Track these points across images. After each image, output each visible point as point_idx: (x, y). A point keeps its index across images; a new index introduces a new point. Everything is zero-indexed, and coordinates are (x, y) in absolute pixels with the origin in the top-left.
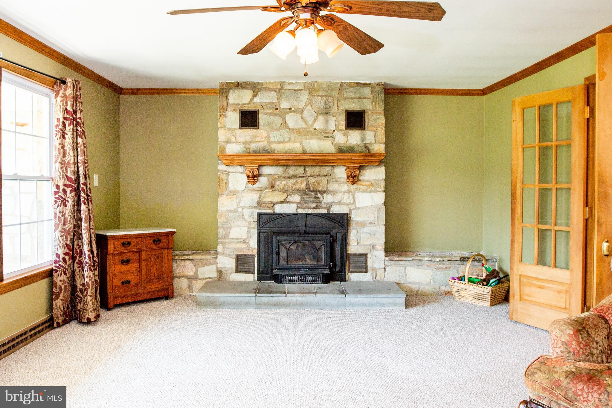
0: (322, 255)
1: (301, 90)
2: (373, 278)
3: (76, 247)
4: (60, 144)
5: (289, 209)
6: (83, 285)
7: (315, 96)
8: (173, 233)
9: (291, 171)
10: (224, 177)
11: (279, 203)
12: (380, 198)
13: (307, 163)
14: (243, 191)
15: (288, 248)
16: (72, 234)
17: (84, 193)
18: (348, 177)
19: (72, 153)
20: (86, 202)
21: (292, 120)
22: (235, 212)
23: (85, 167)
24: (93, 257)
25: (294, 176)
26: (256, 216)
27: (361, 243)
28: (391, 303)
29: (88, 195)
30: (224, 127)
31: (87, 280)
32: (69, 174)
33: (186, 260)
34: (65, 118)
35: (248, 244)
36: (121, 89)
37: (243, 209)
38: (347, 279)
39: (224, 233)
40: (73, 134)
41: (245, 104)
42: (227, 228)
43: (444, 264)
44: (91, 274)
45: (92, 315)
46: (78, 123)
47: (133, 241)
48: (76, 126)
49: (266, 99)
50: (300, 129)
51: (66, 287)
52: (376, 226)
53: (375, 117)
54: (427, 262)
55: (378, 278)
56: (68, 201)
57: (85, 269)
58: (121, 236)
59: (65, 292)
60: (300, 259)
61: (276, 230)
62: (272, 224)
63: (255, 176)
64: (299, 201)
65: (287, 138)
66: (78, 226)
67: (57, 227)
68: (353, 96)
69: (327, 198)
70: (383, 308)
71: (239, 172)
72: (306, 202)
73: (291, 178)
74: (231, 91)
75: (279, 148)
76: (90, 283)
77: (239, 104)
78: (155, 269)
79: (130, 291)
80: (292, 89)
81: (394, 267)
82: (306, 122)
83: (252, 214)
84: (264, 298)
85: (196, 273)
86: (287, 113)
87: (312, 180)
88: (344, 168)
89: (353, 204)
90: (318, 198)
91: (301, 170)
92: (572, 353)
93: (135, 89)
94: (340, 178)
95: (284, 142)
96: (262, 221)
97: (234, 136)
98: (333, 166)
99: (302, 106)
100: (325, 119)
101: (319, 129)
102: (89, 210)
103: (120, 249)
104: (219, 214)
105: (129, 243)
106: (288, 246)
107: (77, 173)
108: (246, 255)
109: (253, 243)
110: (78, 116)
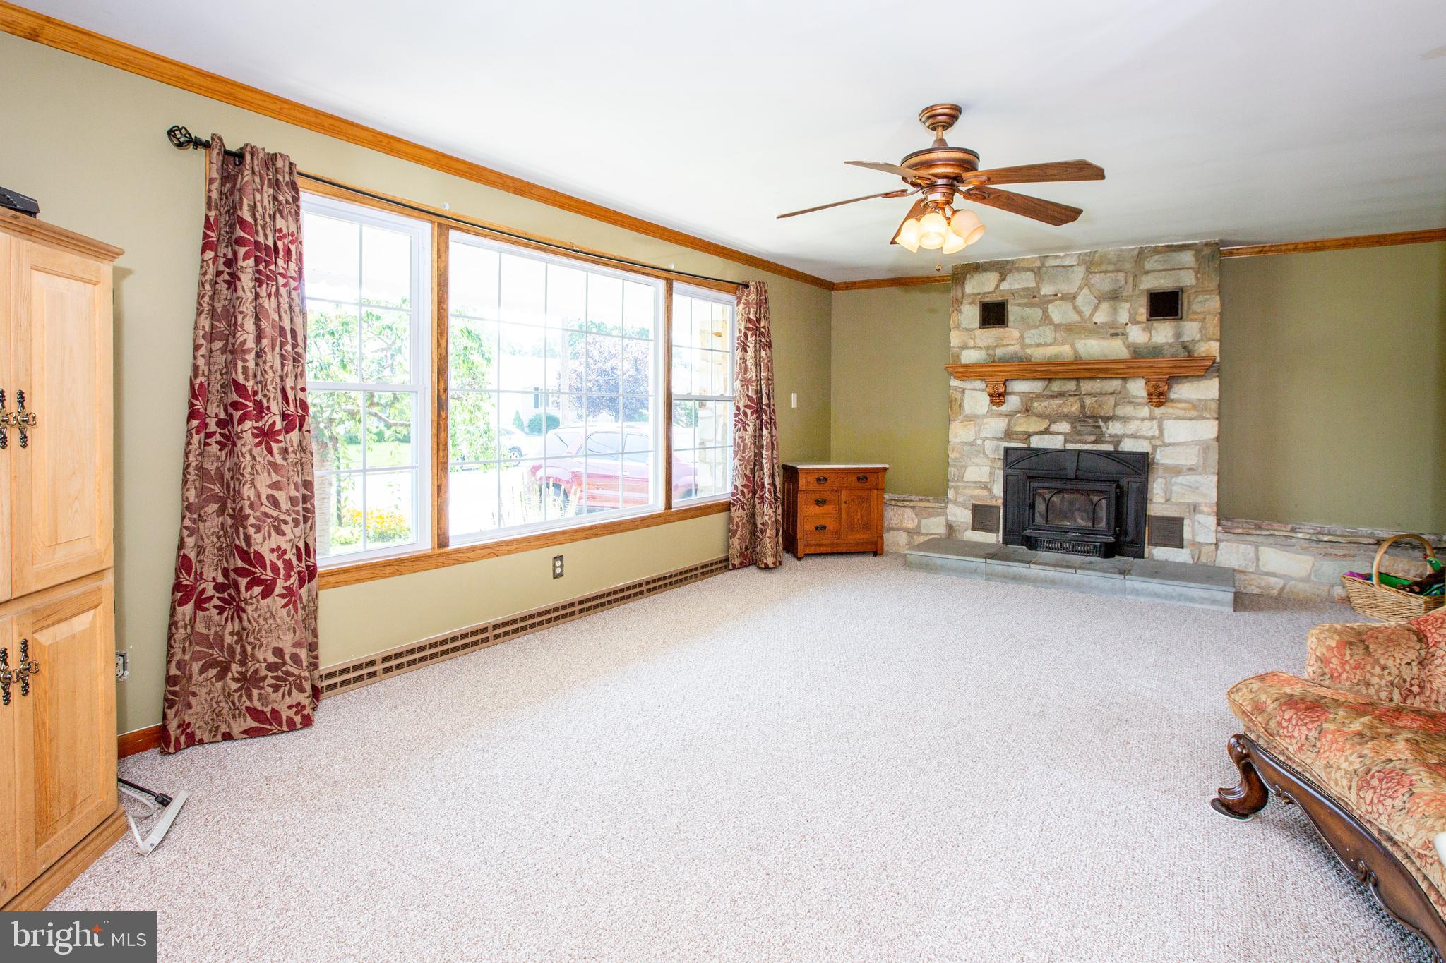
0: (1102, 513)
1: (1073, 266)
2: (1193, 558)
3: (757, 479)
4: (740, 359)
5: (1055, 442)
6: (763, 524)
7: (1095, 273)
8: (885, 469)
9: (1056, 387)
10: (958, 396)
11: (1037, 433)
12: (1209, 429)
13: (1081, 375)
14: (984, 416)
15: (1047, 499)
16: (752, 463)
17: (766, 414)
18: (1150, 395)
19: (753, 368)
20: (769, 426)
21: (1058, 313)
22: (973, 445)
23: (768, 385)
24: (775, 492)
25: (1060, 395)
26: (1002, 452)
27: (1173, 500)
28: (1206, 599)
29: (771, 419)
30: (958, 327)
31: (766, 518)
32: (750, 394)
33: (905, 507)
34: (747, 329)
35: (990, 490)
36: (834, 284)
37: (984, 441)
38: (1146, 555)
39: (957, 473)
40: (755, 346)
41: (988, 293)
42: (961, 467)
43: (1341, 548)
44: (771, 511)
45: (770, 560)
46: (762, 334)
47: (831, 478)
48: (759, 336)
49: (1019, 284)
50: (1070, 324)
51: (743, 524)
52: (1200, 474)
53: (1201, 298)
54: (1303, 541)
55: (1203, 559)
56: (748, 425)
57: (766, 505)
58: (814, 469)
59: (742, 529)
60: (1066, 518)
61: (1031, 473)
62: (1025, 464)
63: (1000, 395)
64: (1067, 431)
65: (1050, 338)
66: (758, 455)
67: (736, 454)
68: (1162, 268)
69: (1114, 428)
70: (1191, 605)
71: (979, 390)
72: (1079, 433)
73: (1056, 397)
74: (968, 276)
75: (1038, 354)
76: (770, 522)
77: (979, 294)
78: (859, 517)
79: (827, 539)
80: (1058, 266)
81: (1235, 545)
82: (1080, 313)
83: (997, 448)
84: (999, 566)
85: (919, 526)
86: (1051, 302)
87: (1089, 401)
88: (1142, 382)
89: (1158, 438)
90: (1099, 427)
91: (1071, 386)
92: (1329, 676)
93: (849, 283)
94: (1137, 397)
95: (1046, 345)
96: (1010, 459)
97: (972, 338)
98: (1125, 379)
99: (1073, 289)
100: (1111, 306)
101: (1102, 323)
102: (772, 436)
103: (814, 485)
104: (950, 447)
105: (826, 479)
106: (1047, 496)
107: (759, 392)
108: (987, 506)
109: (998, 490)
110: (762, 324)
